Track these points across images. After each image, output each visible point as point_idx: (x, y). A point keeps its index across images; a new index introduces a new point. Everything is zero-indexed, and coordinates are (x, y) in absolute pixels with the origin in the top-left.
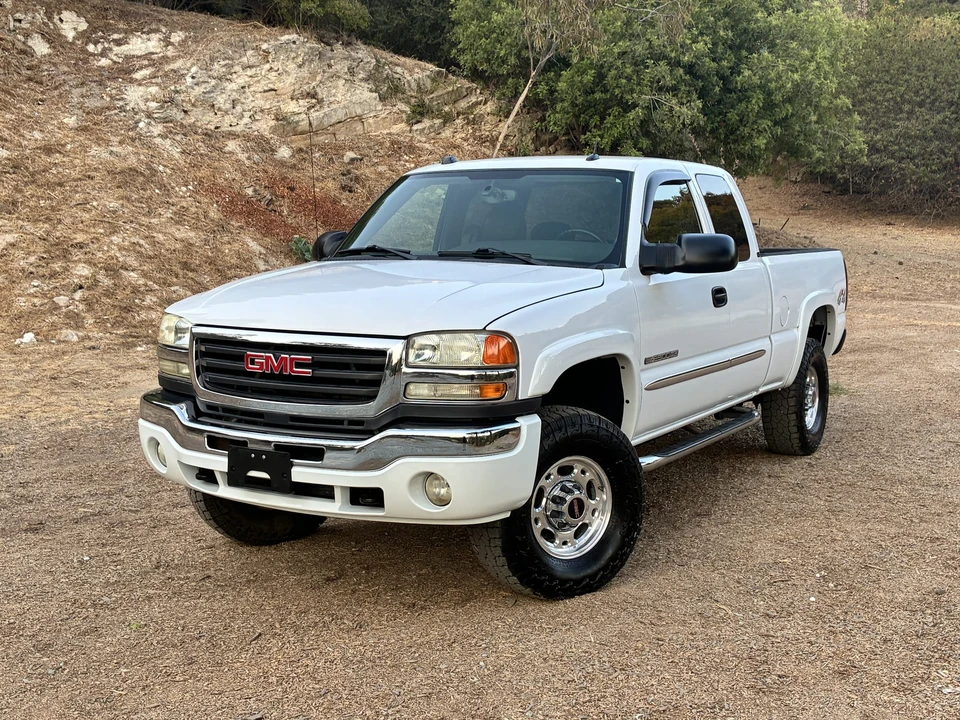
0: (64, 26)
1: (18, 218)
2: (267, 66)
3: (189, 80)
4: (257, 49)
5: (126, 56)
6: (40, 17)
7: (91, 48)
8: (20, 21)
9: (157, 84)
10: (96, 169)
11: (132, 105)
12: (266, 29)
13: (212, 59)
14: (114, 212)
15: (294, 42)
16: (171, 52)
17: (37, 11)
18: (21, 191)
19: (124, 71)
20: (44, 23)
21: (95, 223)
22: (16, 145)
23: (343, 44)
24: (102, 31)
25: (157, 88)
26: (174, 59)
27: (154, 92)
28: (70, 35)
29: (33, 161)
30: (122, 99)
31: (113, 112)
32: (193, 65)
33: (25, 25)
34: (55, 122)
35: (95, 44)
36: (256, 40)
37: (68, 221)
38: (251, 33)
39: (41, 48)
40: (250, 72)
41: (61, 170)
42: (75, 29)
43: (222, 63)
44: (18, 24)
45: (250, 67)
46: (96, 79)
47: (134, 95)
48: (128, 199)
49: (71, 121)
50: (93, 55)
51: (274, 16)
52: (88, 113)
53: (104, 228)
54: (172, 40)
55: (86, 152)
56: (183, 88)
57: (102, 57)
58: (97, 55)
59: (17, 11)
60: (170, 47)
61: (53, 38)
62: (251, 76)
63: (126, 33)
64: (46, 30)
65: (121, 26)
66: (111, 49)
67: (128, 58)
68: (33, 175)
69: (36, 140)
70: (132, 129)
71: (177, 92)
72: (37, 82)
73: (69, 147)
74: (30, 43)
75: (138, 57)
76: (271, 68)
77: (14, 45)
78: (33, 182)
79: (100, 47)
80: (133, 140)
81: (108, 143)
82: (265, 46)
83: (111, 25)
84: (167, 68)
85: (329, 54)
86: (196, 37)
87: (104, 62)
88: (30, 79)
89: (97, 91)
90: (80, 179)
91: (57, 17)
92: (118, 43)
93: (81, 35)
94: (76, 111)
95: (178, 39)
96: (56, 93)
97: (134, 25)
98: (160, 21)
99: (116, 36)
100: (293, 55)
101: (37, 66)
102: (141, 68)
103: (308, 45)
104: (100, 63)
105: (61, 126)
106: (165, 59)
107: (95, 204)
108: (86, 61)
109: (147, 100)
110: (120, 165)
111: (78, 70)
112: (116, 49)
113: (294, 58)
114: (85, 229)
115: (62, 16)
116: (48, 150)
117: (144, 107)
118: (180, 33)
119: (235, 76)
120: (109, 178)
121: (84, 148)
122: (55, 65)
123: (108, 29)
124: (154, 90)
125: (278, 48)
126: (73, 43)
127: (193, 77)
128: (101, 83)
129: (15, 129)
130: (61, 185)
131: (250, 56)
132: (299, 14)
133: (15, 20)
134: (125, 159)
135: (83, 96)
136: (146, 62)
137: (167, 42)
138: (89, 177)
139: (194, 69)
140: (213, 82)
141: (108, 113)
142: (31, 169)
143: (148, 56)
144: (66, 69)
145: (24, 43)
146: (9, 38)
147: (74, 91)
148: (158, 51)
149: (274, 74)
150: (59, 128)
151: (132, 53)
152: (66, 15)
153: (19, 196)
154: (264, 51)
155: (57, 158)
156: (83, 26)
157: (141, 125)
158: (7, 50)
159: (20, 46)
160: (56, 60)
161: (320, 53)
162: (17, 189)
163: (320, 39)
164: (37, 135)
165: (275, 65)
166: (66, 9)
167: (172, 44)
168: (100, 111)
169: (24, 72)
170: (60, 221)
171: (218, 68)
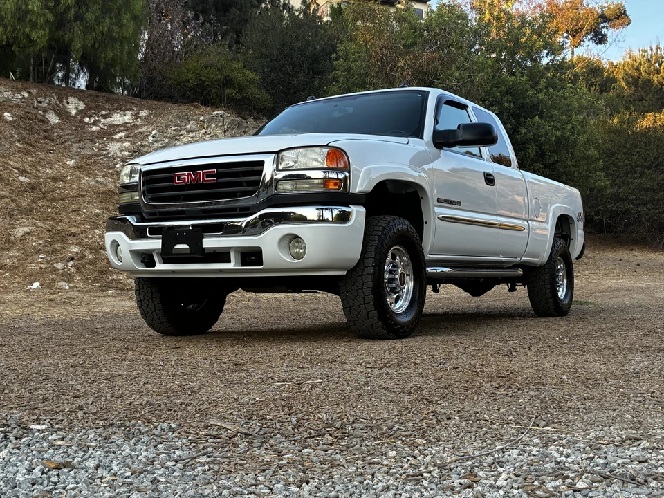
0: (70, 106)
1: (33, 218)
2: (203, 131)
3: (151, 139)
4: (197, 120)
5: (109, 125)
6: (54, 100)
7: (87, 120)
8: (41, 102)
9: (129, 141)
10: (86, 191)
11: (112, 154)
12: (203, 108)
13: (167, 126)
14: (98, 216)
15: (221, 116)
16: (139, 122)
17: (53, 97)
18: (35, 202)
19: (108, 133)
20: (56, 104)
21: (85, 222)
22: (34, 176)
23: (254, 118)
24: (95, 110)
25: (129, 144)
26: (141, 126)
27: (127, 146)
28: (74, 112)
29: (45, 185)
30: (106, 150)
31: (99, 158)
32: (153, 130)
33: (44, 105)
34: (61, 164)
35: (89, 117)
36: (196, 114)
37: (66, 220)
38: (193, 110)
39: (54, 119)
40: (191, 135)
41: (63, 191)
42: (77, 108)
43: (173, 128)
44: (39, 105)
45: (192, 131)
46: (89, 138)
47: (113, 148)
48: (107, 209)
49: (71, 163)
50: (88, 124)
51: (208, 100)
52: (83, 158)
53: (90, 225)
54: (140, 115)
55: (80, 181)
56: (147, 143)
57: (94, 125)
58: (91, 124)
59: (40, 97)
60: (138, 120)
61: (62, 113)
62: (192, 137)
63: (110, 111)
64: (58, 108)
65: (107, 107)
66: (99, 121)
67: (111, 126)
68: (44, 193)
69: (48, 173)
70: (111, 169)
71: (142, 145)
72: (50, 140)
73: (69, 178)
74: (47, 116)
75: (117, 125)
76: (206, 132)
77: (36, 116)
78: (44, 198)
79: (92, 120)
80: (112, 175)
81: (95, 176)
82: (202, 118)
83: (100, 106)
84: (136, 132)
85: (245, 125)
86: (156, 114)
87: (95, 128)
88: (45, 138)
89: (90, 145)
90: (76, 197)
91: (65, 101)
92: (105, 117)
93: (79, 112)
94: (75, 157)
95: (144, 114)
96: (62, 146)
97: (115, 106)
98: (133, 103)
99: (103, 113)
100: (220, 124)
101: (51, 130)
102: (119, 132)
103: (230, 118)
104: (92, 129)
105: (65, 166)
106: (136, 127)
107: (85, 211)
108: (82, 128)
109: (122, 151)
110: (102, 189)
111: (78, 133)
112: (103, 120)
113: (221, 126)
114: (78, 225)
115: (69, 100)
116: (55, 179)
117: (120, 155)
118: (146, 111)
119: (181, 137)
120: (95, 196)
121: (79, 179)
122: (62, 129)
123: (98, 108)
124: (127, 144)
125: (211, 120)
126: (75, 117)
127: (153, 137)
128: (92, 141)
129: (34, 166)
130: (63, 199)
131: (191, 125)
132: (224, 98)
133: (38, 102)
134: (106, 185)
135: (80, 148)
136: (122, 128)
137: (137, 116)
138: (81, 195)
139: (154, 132)
140: (167, 140)
141: (96, 158)
142: (43, 190)
143: (124, 125)
144: (70, 132)
145: (43, 116)
146: (33, 112)
147: (74, 145)
148: (131, 122)
149: (207, 136)
150: (63, 167)
151: (114, 123)
152: (71, 99)
153: (34, 205)
154: (201, 121)
155: (61, 184)
156: (82, 106)
157: (118, 166)
158: (32, 120)
159: (40, 117)
160: (63, 126)
161: (238, 124)
162: (33, 201)
163: (239, 115)
164: (48, 171)
165: (209, 130)
166: (71, 96)
167: (140, 117)
168: (91, 157)
169: (42, 133)
170: (60, 221)
171: (170, 131)
